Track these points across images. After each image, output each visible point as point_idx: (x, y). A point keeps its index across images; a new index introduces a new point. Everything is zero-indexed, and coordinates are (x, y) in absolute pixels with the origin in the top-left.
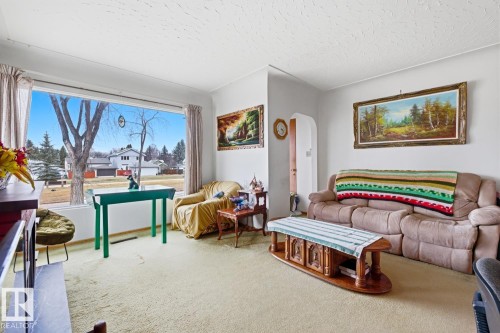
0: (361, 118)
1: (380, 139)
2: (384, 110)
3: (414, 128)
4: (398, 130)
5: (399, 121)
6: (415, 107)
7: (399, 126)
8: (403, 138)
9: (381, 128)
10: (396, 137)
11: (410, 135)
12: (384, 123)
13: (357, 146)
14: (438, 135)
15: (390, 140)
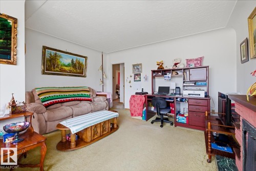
0: (47, 56)
1: (57, 71)
2: (60, 57)
3: (72, 69)
4: (66, 68)
5: (67, 64)
6: (73, 60)
7: (66, 66)
8: (68, 72)
9: (58, 65)
10: (65, 71)
11: (70, 72)
12: (60, 63)
13: (44, 73)
14: (79, 73)
15: (62, 72)
